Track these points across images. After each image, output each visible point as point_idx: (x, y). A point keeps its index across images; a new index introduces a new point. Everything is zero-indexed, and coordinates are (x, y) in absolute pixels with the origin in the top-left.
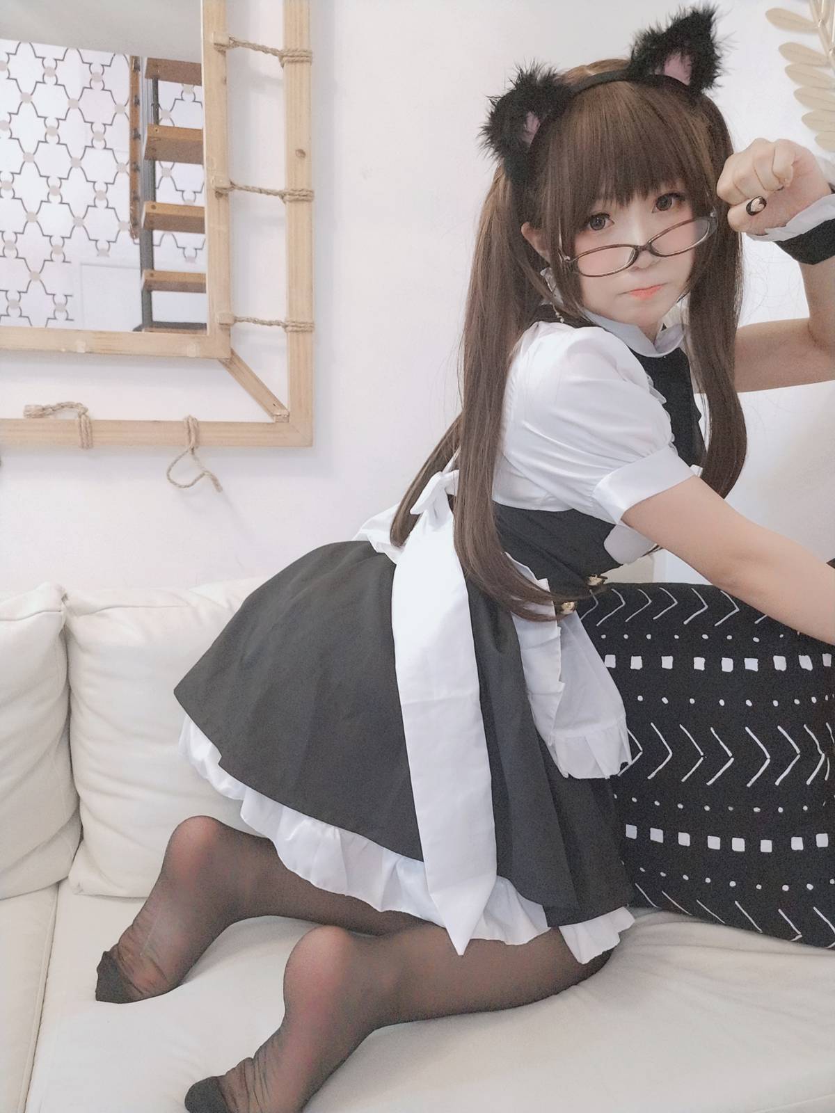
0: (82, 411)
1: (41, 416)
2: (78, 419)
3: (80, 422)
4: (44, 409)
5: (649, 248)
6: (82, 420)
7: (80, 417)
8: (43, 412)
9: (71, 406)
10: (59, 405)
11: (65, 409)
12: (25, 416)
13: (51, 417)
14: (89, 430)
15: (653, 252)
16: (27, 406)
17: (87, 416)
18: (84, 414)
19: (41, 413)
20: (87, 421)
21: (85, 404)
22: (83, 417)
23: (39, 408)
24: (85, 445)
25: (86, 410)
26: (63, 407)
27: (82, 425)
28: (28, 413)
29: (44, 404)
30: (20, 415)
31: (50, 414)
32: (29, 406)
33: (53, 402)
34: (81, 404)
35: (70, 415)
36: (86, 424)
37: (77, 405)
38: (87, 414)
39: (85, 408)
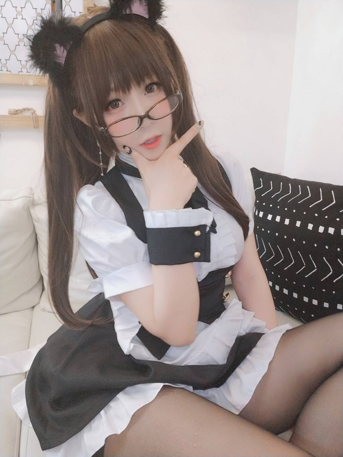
0: (33, 112)
1: (16, 114)
2: (32, 115)
3: (33, 116)
4: (17, 111)
5: (147, 116)
6: (34, 116)
7: (33, 114)
8: (17, 112)
9: (29, 109)
10: (23, 109)
11: (26, 111)
12: (9, 114)
13: (20, 114)
14: (37, 120)
15: (150, 118)
16: (9, 109)
17: (35, 114)
18: (34, 113)
19: (15, 112)
20: (36, 116)
21: (35, 109)
22: (34, 114)
23: (15, 110)
24: (35, 127)
25: (35, 111)
26: (25, 110)
27: (34, 118)
28: (10, 113)
29: (17, 109)
30: (7, 114)
31: (20, 113)
32: (10, 109)
33: (20, 107)
34: (33, 109)
35: (28, 114)
36: (35, 117)
37: (31, 109)
38: (36, 113)
39: (33, 110)
